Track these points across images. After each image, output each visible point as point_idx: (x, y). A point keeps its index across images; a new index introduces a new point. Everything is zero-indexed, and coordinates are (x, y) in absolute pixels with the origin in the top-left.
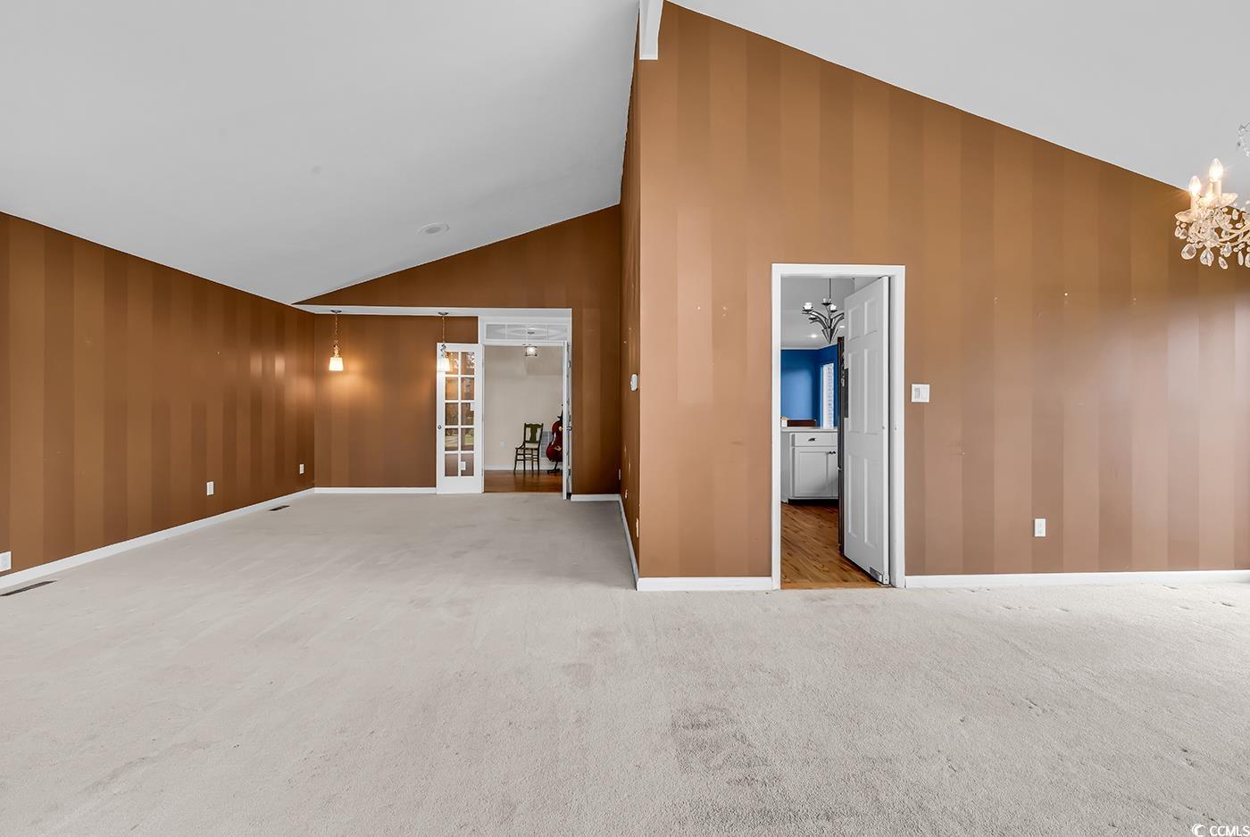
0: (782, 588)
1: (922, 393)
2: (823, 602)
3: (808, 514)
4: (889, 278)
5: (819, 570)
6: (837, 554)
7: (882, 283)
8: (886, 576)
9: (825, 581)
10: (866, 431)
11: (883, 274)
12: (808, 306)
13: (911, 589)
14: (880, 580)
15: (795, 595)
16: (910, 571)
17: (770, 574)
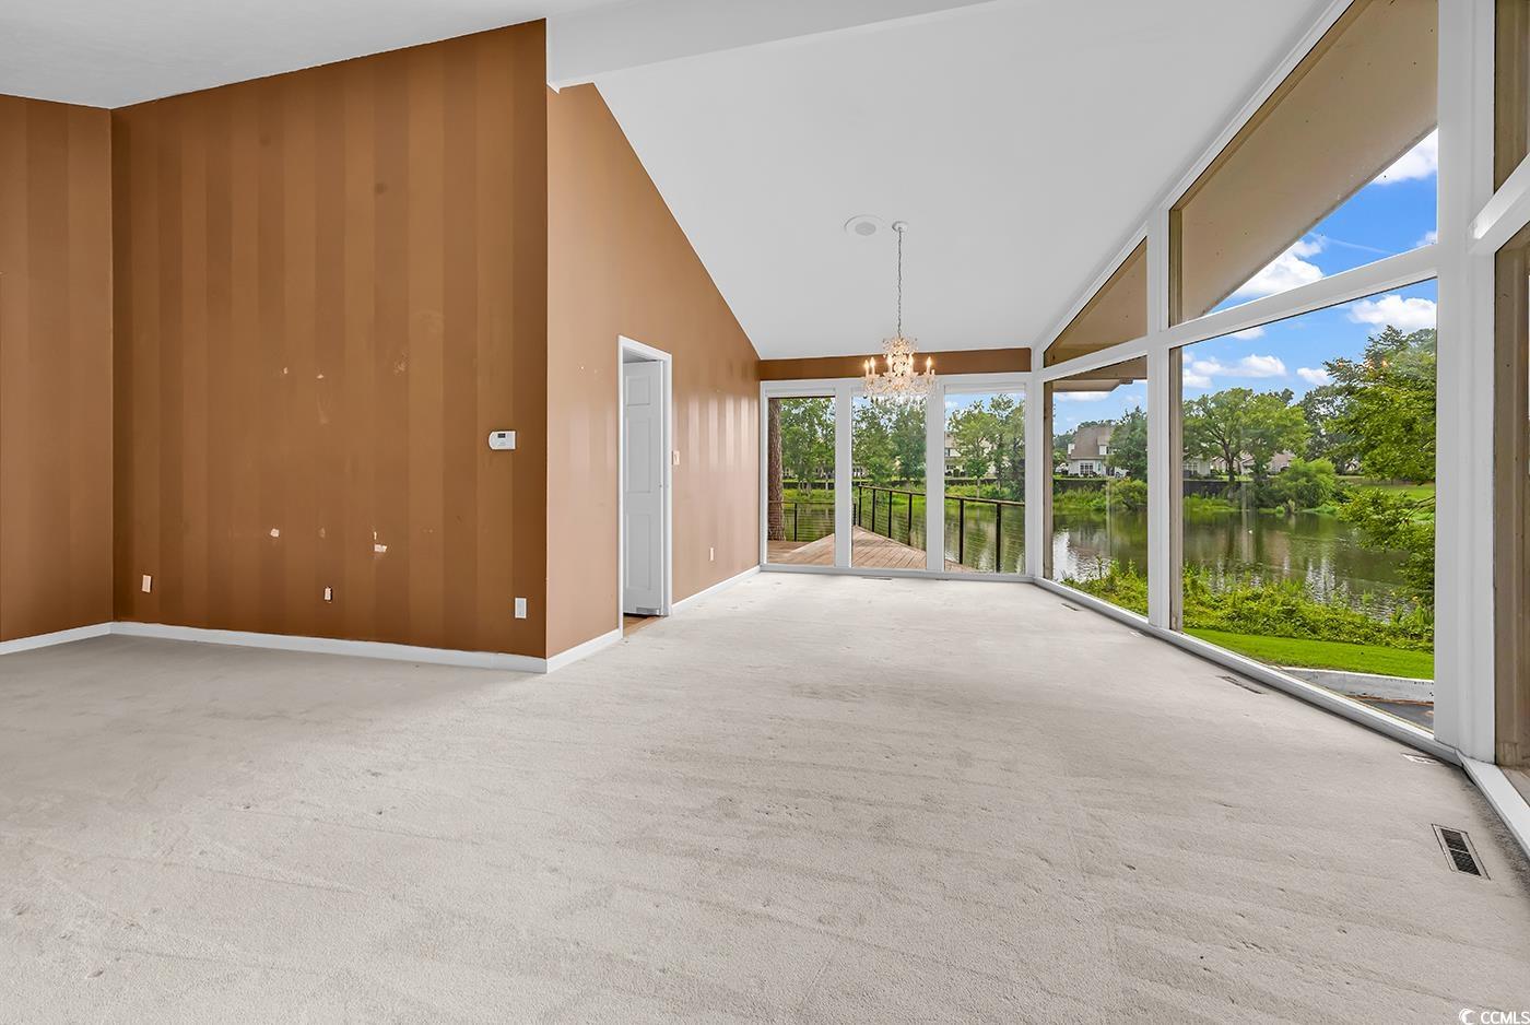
0: (623, 636)
1: (677, 458)
4: (663, 363)
14: (658, 613)
16: (673, 601)
17: (618, 627)
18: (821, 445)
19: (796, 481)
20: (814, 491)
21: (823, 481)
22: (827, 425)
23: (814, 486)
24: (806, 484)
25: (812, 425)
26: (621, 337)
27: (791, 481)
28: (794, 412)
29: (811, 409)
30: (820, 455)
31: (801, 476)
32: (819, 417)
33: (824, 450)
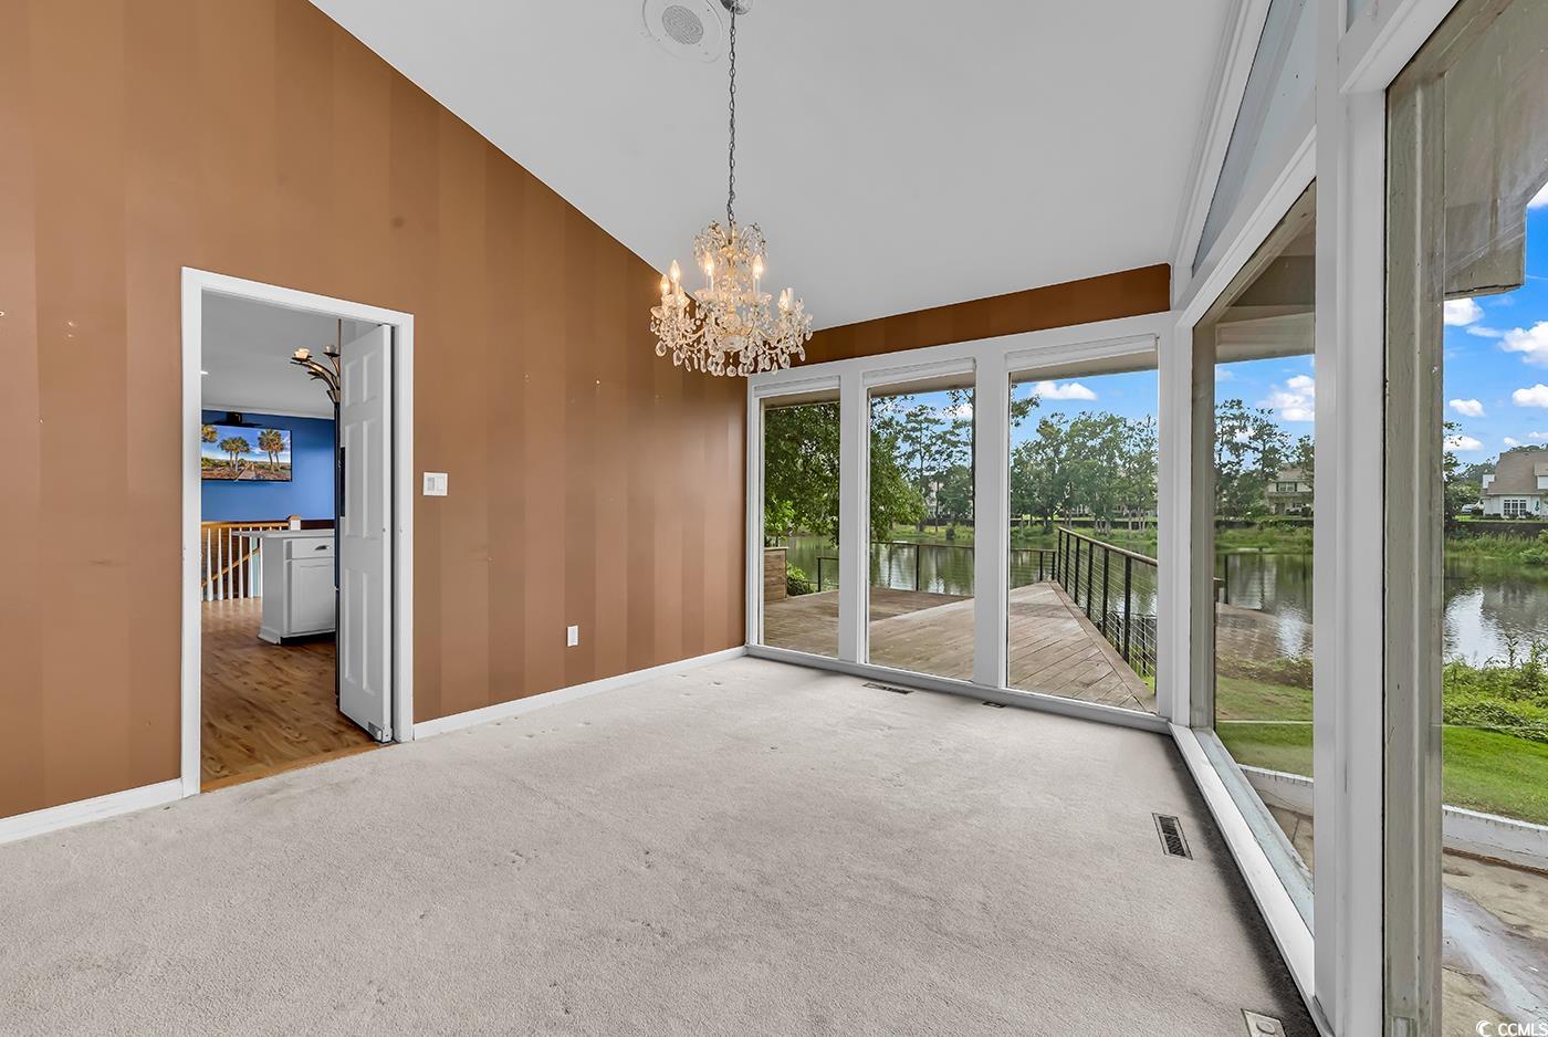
0: (202, 792)
1: (437, 484)
2: (273, 796)
3: (309, 657)
4: (393, 328)
5: (291, 743)
6: (329, 710)
7: (382, 330)
8: (387, 730)
9: (295, 759)
10: (365, 534)
11: (381, 320)
12: (302, 353)
13: (421, 741)
14: (379, 739)
15: (225, 795)
16: (419, 717)
17: (177, 774)
18: (1123, 480)
19: (1093, 519)
20: (1114, 531)
21: (1126, 520)
22: (1130, 457)
23: (1115, 525)
24: (1104, 523)
25: (1111, 458)
26: (184, 268)
27: (1088, 519)
28: (1090, 443)
29: (1111, 439)
30: (1123, 490)
31: (1099, 513)
32: (1120, 450)
33: (1127, 484)
